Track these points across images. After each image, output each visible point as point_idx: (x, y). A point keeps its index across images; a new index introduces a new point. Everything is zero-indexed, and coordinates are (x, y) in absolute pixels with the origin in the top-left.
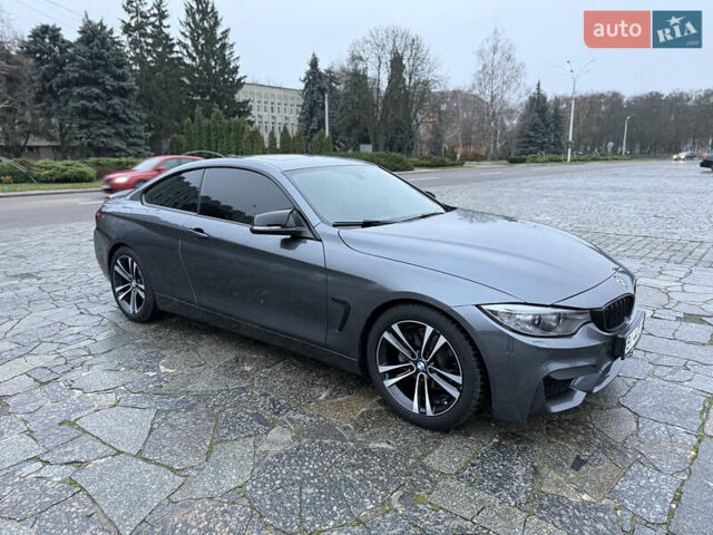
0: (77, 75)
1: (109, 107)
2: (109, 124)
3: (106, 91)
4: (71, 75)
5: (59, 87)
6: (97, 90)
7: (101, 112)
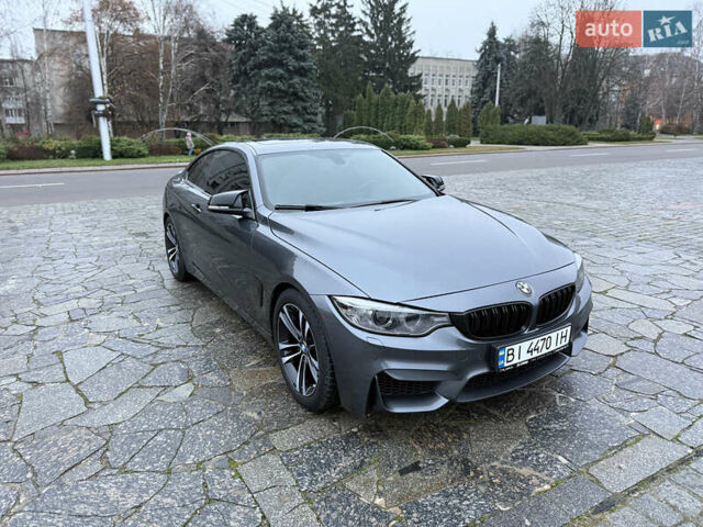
0: (265, 58)
1: (290, 86)
2: (289, 102)
3: (288, 71)
4: (262, 58)
5: (252, 69)
6: (280, 71)
7: (283, 91)
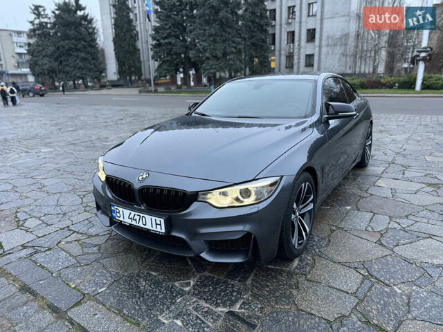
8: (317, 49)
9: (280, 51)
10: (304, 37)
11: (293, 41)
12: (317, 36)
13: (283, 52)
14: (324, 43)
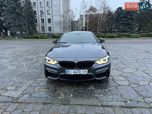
1: (128, 22)
6: (126, 19)
8: (52, 25)
9: (39, 25)
10: (47, 21)
11: (43, 22)
12: (51, 21)
13: (40, 26)
14: (54, 24)
